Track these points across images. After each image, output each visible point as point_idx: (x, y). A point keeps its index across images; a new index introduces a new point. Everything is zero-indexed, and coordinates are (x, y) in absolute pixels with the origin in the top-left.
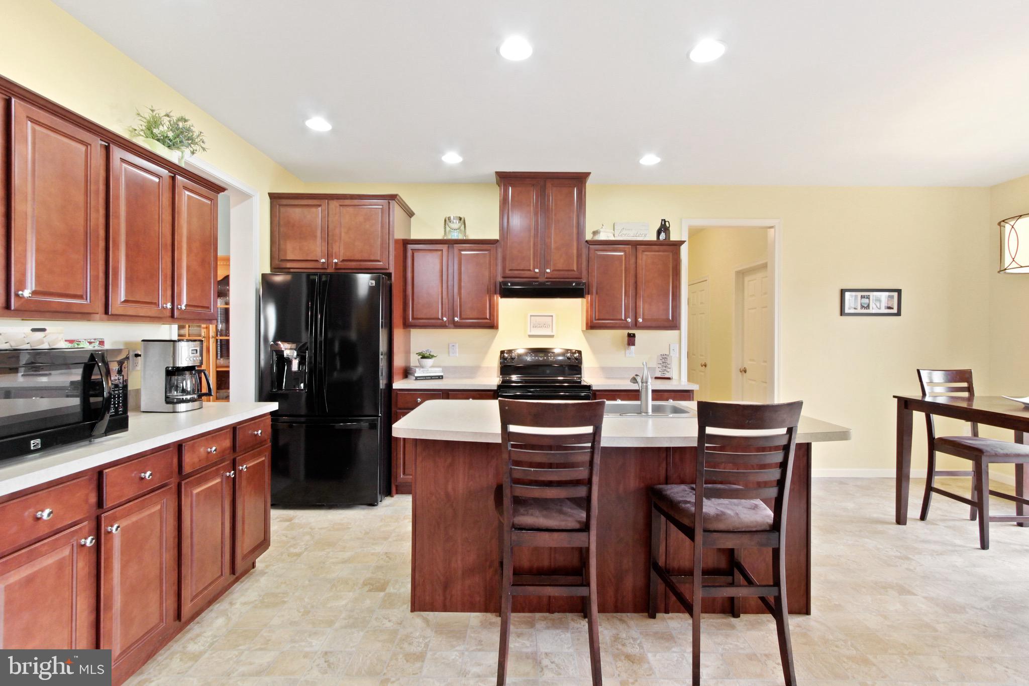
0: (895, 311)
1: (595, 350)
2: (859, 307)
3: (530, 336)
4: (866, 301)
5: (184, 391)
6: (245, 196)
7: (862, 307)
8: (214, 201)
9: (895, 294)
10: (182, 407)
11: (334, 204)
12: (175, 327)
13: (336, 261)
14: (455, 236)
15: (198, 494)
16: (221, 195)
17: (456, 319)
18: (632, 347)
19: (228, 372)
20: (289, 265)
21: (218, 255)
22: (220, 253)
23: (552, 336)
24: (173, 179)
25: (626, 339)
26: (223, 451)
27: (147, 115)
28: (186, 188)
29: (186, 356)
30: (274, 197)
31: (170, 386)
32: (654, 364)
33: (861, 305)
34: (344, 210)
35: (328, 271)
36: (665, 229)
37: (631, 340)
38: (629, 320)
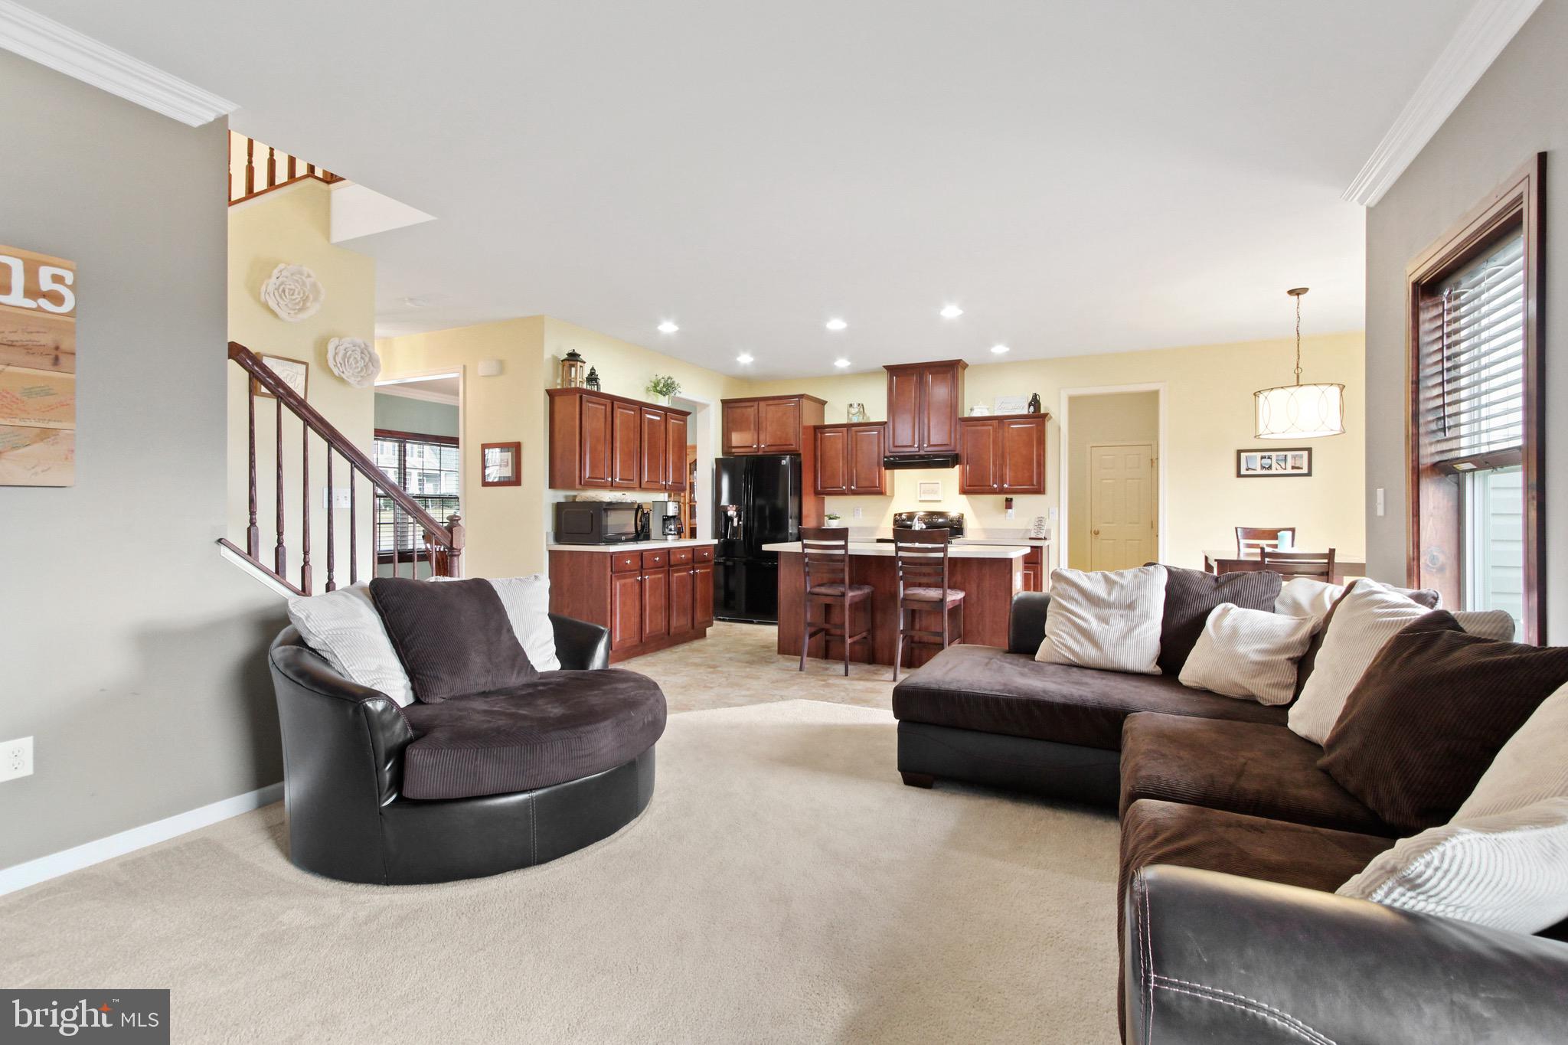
0: (1305, 470)
1: (978, 513)
2: (1259, 467)
3: (920, 501)
4: (1267, 461)
5: (671, 530)
6: (705, 406)
7: (1263, 467)
8: (685, 422)
9: (1305, 454)
10: (670, 537)
11: (762, 404)
12: (666, 495)
13: (763, 446)
14: (855, 420)
15: (677, 577)
16: (689, 417)
17: (853, 487)
18: (1010, 510)
19: (696, 528)
20: (734, 450)
21: (688, 444)
22: (689, 443)
23: (940, 501)
24: (666, 415)
25: (1004, 503)
26: (688, 559)
27: (654, 379)
28: (672, 418)
29: (672, 510)
30: (725, 403)
31: (664, 526)
32: (1031, 527)
33: (1261, 465)
34: (769, 408)
35: (759, 454)
36: (1035, 402)
37: (1009, 503)
38: (995, 486)
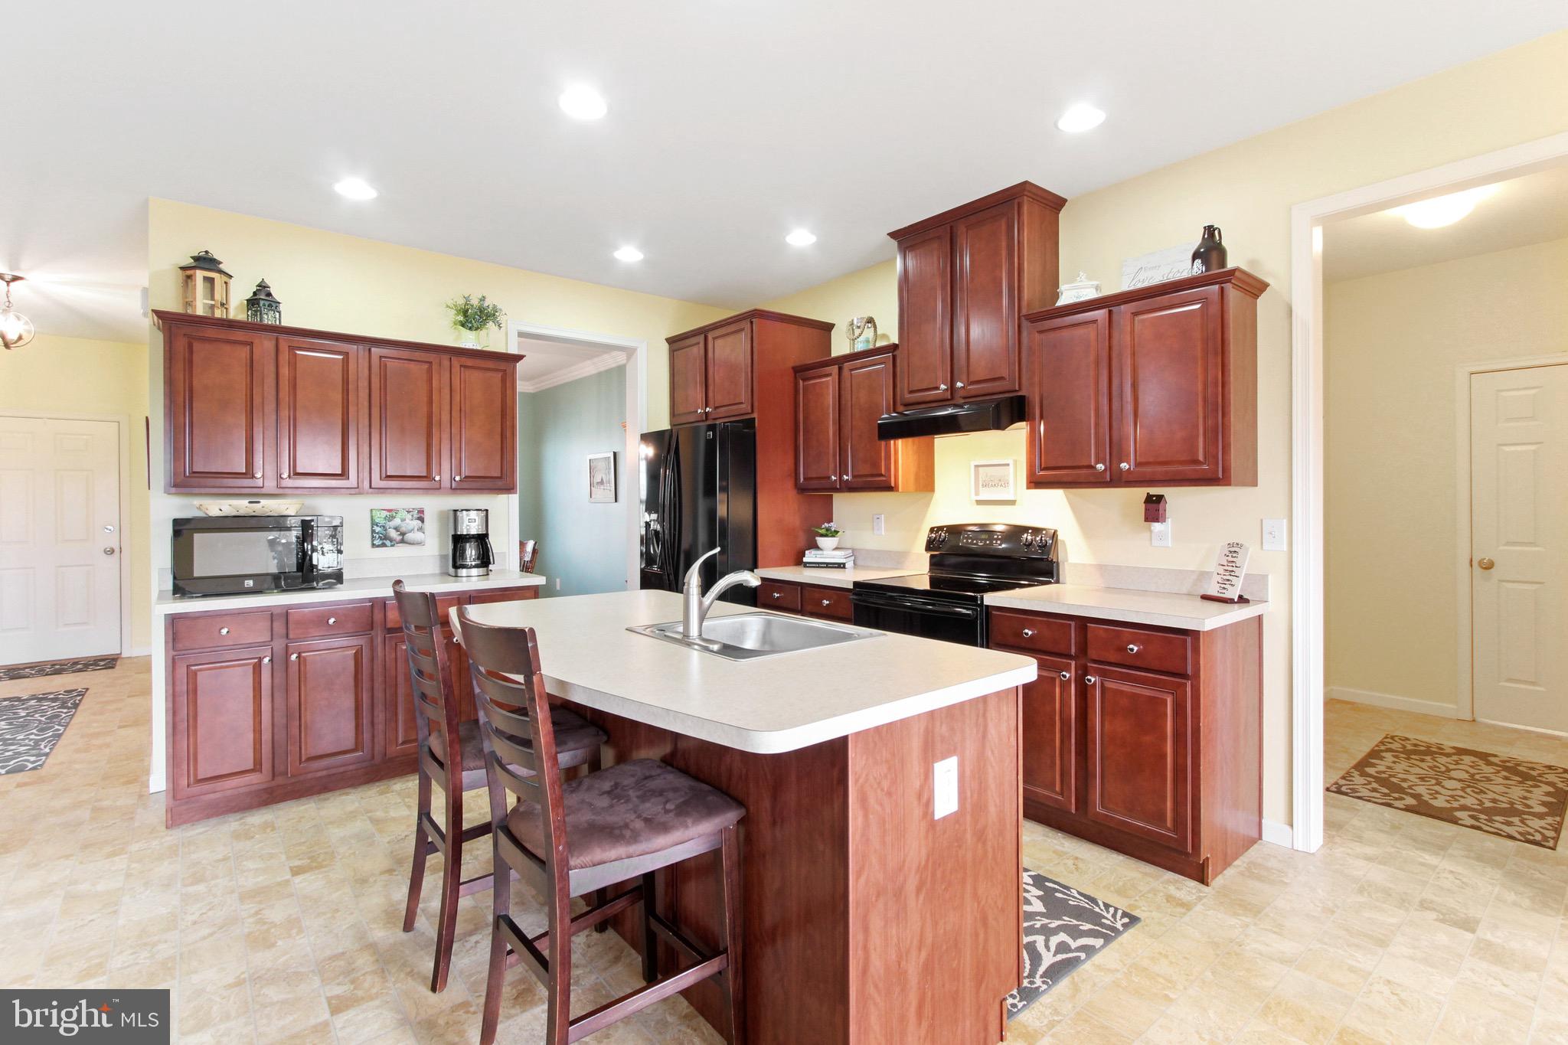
1: (1088, 528)
8: (508, 371)
11: (709, 337)
13: (710, 408)
14: (858, 348)
17: (849, 479)
18: (1158, 525)
23: (1012, 503)
25: (1141, 508)
28: (464, 367)
30: (672, 344)
34: (717, 343)
36: (1211, 248)
37: (1154, 509)
38: (1100, 467)
